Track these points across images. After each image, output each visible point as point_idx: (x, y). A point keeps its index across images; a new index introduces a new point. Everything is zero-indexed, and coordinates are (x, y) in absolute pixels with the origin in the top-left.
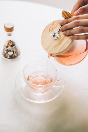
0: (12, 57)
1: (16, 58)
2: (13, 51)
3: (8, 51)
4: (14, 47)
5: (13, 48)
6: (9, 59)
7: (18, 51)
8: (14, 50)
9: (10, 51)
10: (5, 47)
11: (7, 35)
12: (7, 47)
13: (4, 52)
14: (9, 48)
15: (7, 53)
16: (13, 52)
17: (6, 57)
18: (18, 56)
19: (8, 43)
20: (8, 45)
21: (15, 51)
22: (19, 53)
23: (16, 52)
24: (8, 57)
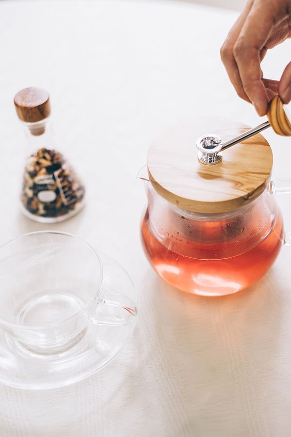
0: (52, 210)
1: (71, 213)
2: (54, 188)
3: (37, 188)
4: (56, 173)
5: (54, 178)
6: (44, 216)
7: (75, 187)
8: (60, 185)
9: (45, 187)
10: (27, 176)
11: (29, 132)
12: (33, 175)
13: (25, 195)
14: (43, 178)
15: (36, 195)
16: (57, 192)
17: (34, 211)
18: (74, 203)
19: (34, 160)
20: (38, 168)
21: (63, 188)
22: (78, 194)
23: (66, 189)
24: (42, 211)
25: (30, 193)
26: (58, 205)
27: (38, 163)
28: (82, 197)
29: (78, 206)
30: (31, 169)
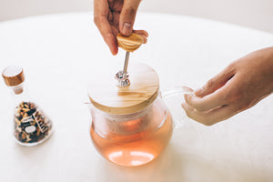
0: (35, 137)
1: (47, 137)
2: (34, 123)
3: (24, 126)
4: (34, 114)
5: (33, 118)
6: (30, 142)
7: (46, 122)
8: (37, 122)
9: (28, 124)
10: (17, 120)
11: (13, 93)
12: (20, 118)
13: (17, 131)
14: (26, 119)
15: (24, 130)
16: (36, 125)
17: (24, 141)
18: (47, 131)
19: (19, 109)
20: (22, 114)
21: (39, 122)
22: (49, 125)
23: (41, 123)
24: (29, 139)
25: (20, 130)
26: (38, 133)
27: (22, 111)
28: (51, 126)
29: (50, 132)
30: (18, 115)
